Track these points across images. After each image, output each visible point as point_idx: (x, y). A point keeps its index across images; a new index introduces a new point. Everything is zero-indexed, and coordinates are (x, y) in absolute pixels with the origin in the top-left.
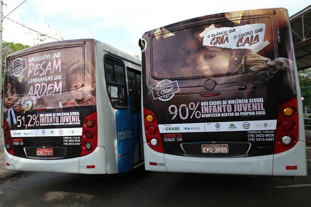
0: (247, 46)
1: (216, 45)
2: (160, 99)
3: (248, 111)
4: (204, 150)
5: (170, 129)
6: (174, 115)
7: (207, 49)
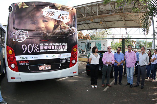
1: (49, 16)
2: (17, 41)
4: (40, 68)
5: (22, 58)
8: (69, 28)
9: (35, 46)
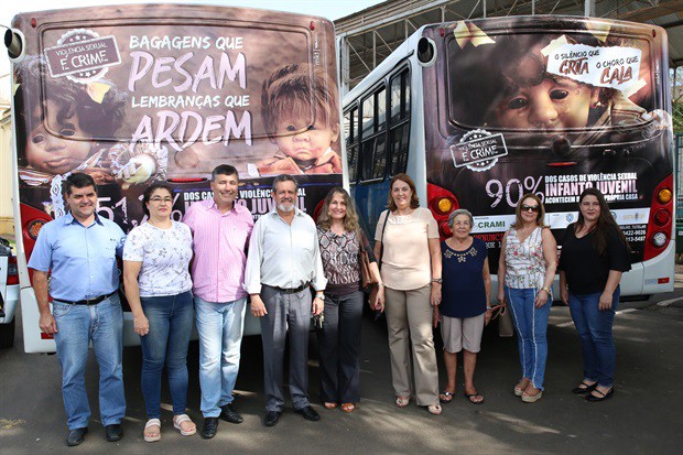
0: (615, 85)
1: (568, 75)
2: (469, 167)
3: (615, 193)
5: (486, 224)
6: (496, 198)
7: (555, 81)
8: (641, 114)
9: (529, 185)
